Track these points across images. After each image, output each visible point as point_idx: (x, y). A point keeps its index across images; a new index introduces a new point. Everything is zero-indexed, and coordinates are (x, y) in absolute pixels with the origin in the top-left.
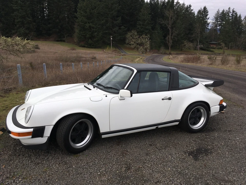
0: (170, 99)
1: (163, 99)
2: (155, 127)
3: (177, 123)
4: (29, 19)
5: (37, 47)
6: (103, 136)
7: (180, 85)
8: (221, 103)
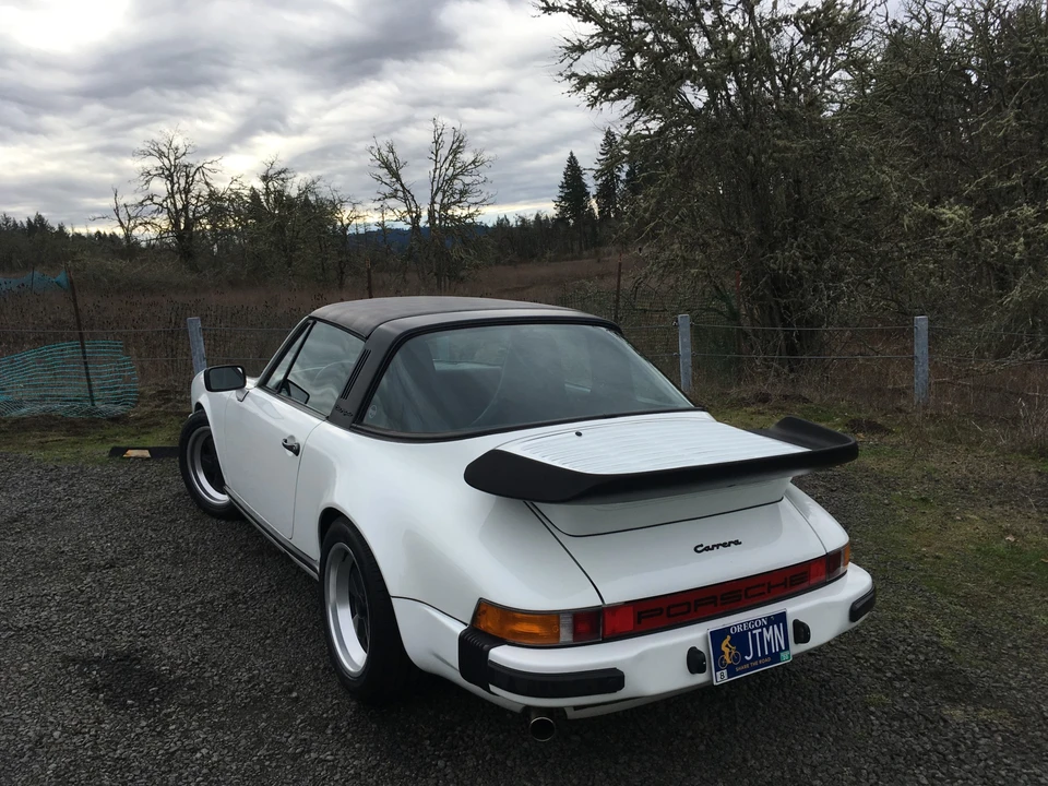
8: (488, 624)
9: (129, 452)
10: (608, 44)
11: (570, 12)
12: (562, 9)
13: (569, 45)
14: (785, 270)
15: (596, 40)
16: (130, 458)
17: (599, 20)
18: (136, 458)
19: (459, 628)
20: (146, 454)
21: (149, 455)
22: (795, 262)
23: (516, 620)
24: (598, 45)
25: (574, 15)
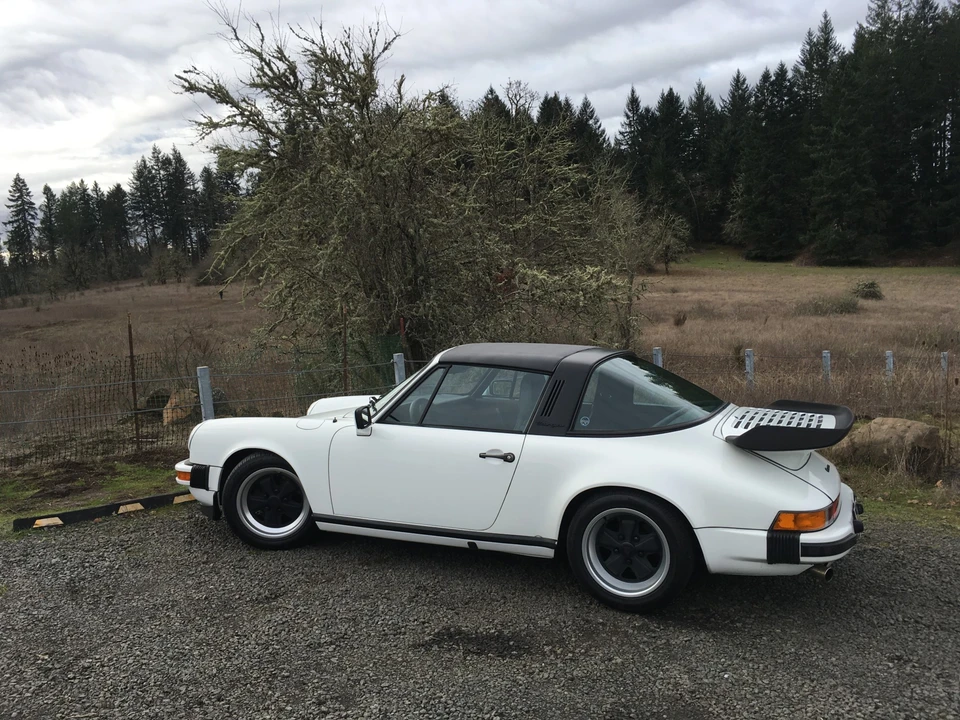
0: (508, 458)
1: (483, 456)
2: (463, 543)
3: (549, 553)
4: (865, 190)
5: (871, 292)
6: (322, 526)
7: (582, 421)
8: (787, 524)
9: (37, 522)
10: (244, 125)
11: (209, 94)
12: (203, 91)
13: (205, 121)
14: (426, 316)
15: (230, 120)
16: (42, 528)
17: (235, 105)
18: (49, 527)
19: (765, 534)
20: (57, 521)
21: (61, 522)
22: (434, 311)
23: (803, 519)
24: (230, 124)
25: (212, 97)
